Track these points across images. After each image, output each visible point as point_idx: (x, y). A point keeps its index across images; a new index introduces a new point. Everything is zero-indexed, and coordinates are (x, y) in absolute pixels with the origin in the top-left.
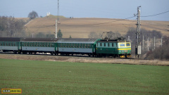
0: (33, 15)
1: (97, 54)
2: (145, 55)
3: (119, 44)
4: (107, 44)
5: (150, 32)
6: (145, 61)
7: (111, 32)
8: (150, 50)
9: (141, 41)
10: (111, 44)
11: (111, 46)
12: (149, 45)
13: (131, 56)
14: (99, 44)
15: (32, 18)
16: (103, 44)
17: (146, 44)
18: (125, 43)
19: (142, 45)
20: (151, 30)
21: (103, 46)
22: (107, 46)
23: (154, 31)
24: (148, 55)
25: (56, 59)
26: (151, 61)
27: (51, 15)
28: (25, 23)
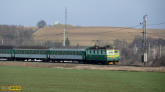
0: (42, 24)
1: (87, 61)
2: (151, 63)
3: (108, 51)
4: (96, 51)
5: (156, 40)
6: (152, 69)
7: (117, 40)
8: (156, 57)
9: (147, 49)
10: (100, 52)
11: (100, 53)
12: (155, 53)
13: (120, 63)
14: (89, 51)
15: (40, 27)
16: (92, 51)
17: (152, 52)
18: (113, 51)
19: (148, 52)
20: (157, 38)
21: (92, 53)
22: (96, 53)
23: (160, 40)
24: (154, 62)
25: (63, 66)
26: (157, 69)
27: (59, 24)
28: (33, 32)
